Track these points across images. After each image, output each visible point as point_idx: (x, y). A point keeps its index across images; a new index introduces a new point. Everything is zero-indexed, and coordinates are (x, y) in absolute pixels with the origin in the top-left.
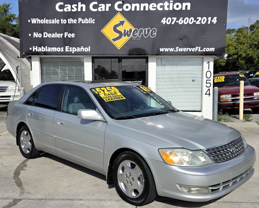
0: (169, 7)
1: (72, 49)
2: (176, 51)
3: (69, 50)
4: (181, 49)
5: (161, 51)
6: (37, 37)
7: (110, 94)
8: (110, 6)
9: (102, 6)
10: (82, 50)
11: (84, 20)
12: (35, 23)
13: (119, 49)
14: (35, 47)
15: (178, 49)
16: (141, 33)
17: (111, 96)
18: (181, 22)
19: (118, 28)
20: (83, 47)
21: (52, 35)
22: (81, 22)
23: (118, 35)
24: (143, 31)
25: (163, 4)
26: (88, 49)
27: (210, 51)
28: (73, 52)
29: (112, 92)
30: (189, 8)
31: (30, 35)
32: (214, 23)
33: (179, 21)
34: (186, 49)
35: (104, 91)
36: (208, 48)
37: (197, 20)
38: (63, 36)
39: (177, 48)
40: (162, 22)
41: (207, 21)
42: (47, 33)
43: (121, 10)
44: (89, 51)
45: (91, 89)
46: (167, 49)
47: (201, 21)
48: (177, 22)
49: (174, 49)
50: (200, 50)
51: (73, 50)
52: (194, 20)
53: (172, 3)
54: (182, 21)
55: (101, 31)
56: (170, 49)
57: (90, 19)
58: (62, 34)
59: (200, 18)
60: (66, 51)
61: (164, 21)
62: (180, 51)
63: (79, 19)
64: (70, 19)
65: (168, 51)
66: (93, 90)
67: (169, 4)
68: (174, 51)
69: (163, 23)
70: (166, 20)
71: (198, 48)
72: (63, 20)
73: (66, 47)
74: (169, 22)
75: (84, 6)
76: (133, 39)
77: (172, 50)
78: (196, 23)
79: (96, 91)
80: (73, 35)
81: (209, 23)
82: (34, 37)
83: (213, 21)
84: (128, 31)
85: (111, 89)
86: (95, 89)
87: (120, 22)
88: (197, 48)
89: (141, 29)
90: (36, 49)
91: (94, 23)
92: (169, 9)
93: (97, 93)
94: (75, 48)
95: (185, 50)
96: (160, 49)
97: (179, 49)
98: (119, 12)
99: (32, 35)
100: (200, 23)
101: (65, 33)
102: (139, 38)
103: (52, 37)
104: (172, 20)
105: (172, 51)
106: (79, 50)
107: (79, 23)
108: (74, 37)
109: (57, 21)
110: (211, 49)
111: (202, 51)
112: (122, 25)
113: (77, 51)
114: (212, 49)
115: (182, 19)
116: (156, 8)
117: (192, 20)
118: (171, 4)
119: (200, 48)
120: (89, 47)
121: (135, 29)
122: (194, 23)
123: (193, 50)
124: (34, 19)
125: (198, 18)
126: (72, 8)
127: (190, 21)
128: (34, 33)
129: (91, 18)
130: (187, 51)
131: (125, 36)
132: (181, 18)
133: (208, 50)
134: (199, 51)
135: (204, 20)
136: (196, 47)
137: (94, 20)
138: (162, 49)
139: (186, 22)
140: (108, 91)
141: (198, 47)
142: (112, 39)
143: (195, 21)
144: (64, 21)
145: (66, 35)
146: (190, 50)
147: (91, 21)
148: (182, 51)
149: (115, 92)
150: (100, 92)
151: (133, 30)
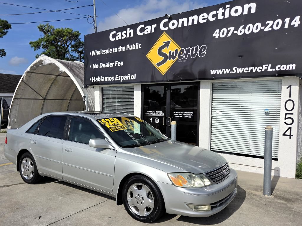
0: (223, 14)
1: (120, 78)
2: (233, 72)
3: (118, 78)
4: (240, 69)
5: (212, 73)
6: (95, 68)
7: (114, 124)
8: (156, 26)
9: (148, 28)
10: (129, 77)
11: (132, 46)
12: (94, 55)
13: (163, 74)
14: (94, 78)
15: (236, 69)
16: (188, 54)
17: (115, 126)
18: (241, 32)
19: (163, 51)
20: (129, 75)
21: (106, 65)
22: (128, 49)
23: (163, 58)
24: (191, 51)
25: (217, 12)
26: (133, 77)
27: (288, 69)
28: (121, 81)
29: (115, 123)
30: (253, 11)
31: (91, 66)
32: (295, 26)
33: (238, 31)
34: (248, 69)
35: (108, 122)
36: (285, 66)
37: (266, 25)
38: (114, 65)
39: (234, 69)
40: (214, 35)
41: (284, 23)
42: (102, 64)
43: (166, 29)
44: (135, 79)
45: (97, 121)
46: (220, 70)
47: (272, 27)
48: (235, 32)
49: (230, 70)
50: (271, 69)
51: (122, 78)
52: (262, 26)
53: (229, 8)
54: (243, 30)
55: (147, 56)
56: (224, 70)
57: (136, 44)
58: (113, 63)
59: (270, 22)
60: (116, 80)
61: (216, 34)
62: (238, 72)
63: (127, 45)
64: (120, 47)
65: (221, 73)
66: (99, 121)
67: (224, 10)
68: (231, 72)
69: (215, 37)
70: (219, 33)
71: (268, 67)
72: (115, 48)
73: (116, 76)
74: (223, 34)
75: (132, 31)
76: (179, 62)
77: (227, 71)
78: (264, 29)
79: (102, 122)
80: (121, 63)
81: (286, 26)
82: (93, 68)
83: (293, 23)
84: (173, 52)
85: (114, 120)
86: (100, 120)
87: (165, 43)
88: (266, 67)
89: (188, 48)
90: (94, 79)
91: (140, 48)
92: (224, 17)
93: (103, 124)
94: (123, 76)
95: (246, 70)
96: (211, 71)
97: (238, 69)
98: (164, 32)
99: (92, 66)
100: (270, 29)
101: (116, 62)
102: (185, 59)
103: (106, 67)
104: (228, 31)
105: (228, 73)
106: (126, 78)
107: (127, 50)
108: (122, 65)
109: (110, 51)
110: (290, 67)
111: (274, 70)
112: (167, 47)
113: (125, 79)
114: (291, 65)
115: (242, 28)
116: (207, 18)
117: (257, 26)
118: (227, 10)
119: (270, 65)
120: (135, 74)
121: (181, 49)
122: (262, 30)
123: (259, 69)
124: (94, 51)
125: (267, 22)
126: (122, 36)
127: (255, 28)
128: (94, 64)
129: (138, 43)
130: (249, 71)
131: (170, 59)
132: (242, 26)
133: (284, 68)
134: (269, 70)
135: (278, 23)
136: (264, 66)
137: (140, 45)
138: (214, 71)
139: (249, 30)
140: (112, 122)
141: (267, 65)
142: (157, 64)
143: (263, 28)
144: (115, 50)
145: (116, 64)
146: (254, 71)
147: (137, 46)
148: (241, 72)
149: (117, 123)
150: (106, 123)
151: (179, 51)
